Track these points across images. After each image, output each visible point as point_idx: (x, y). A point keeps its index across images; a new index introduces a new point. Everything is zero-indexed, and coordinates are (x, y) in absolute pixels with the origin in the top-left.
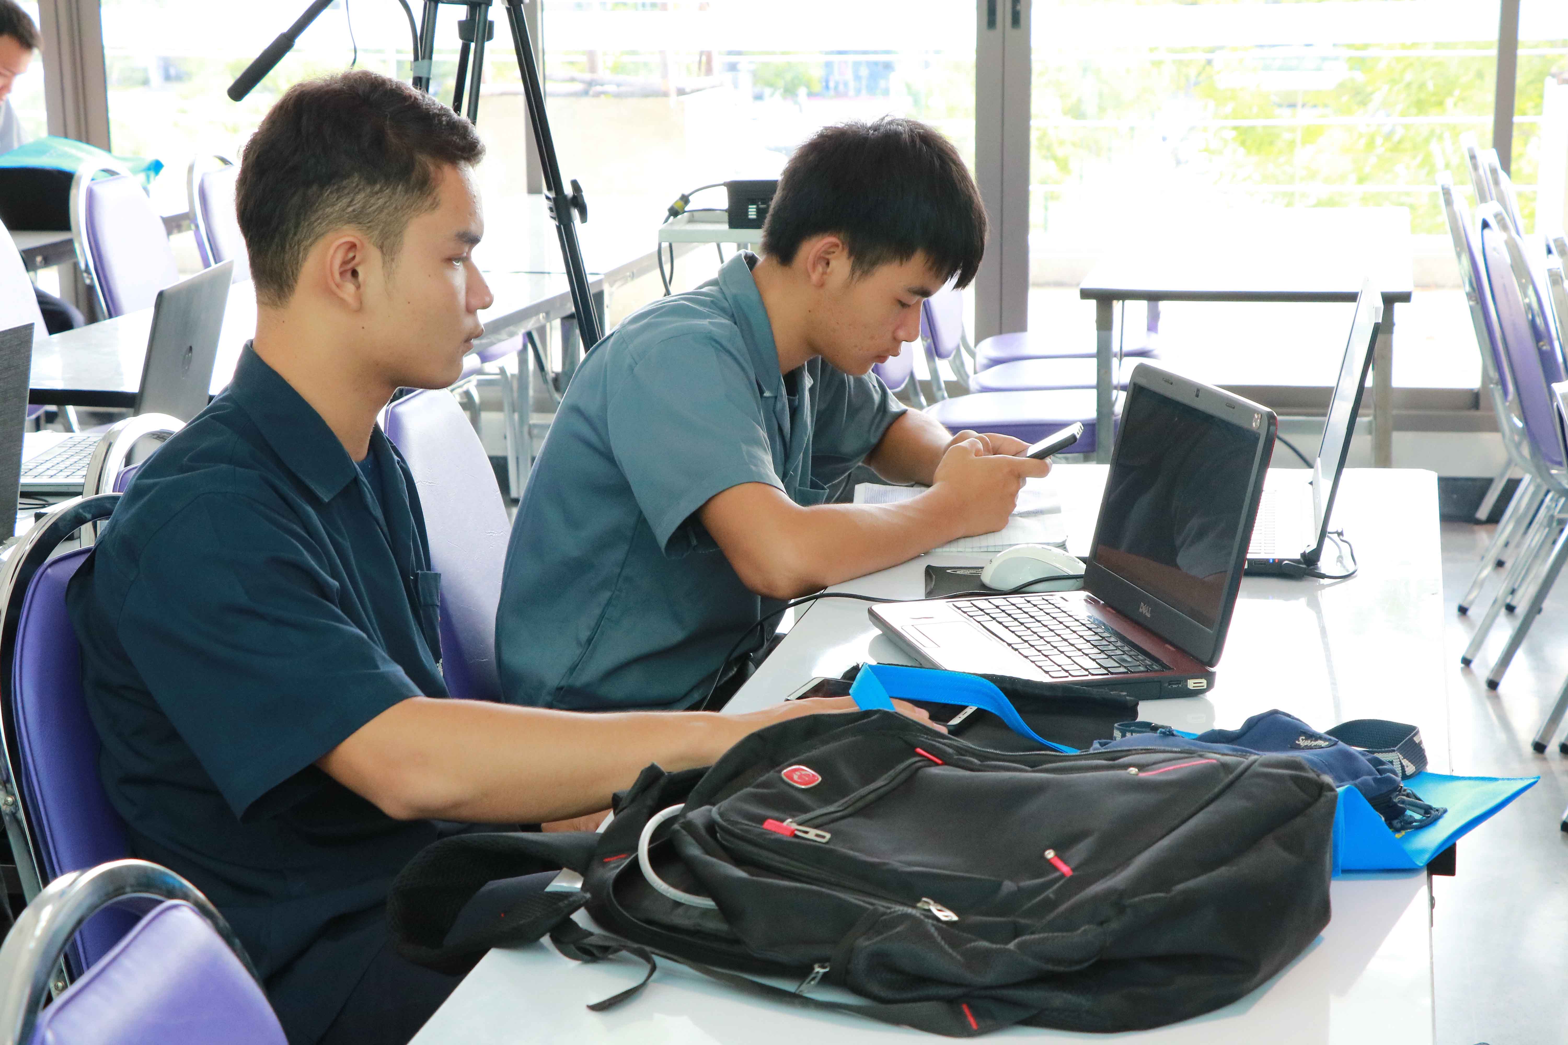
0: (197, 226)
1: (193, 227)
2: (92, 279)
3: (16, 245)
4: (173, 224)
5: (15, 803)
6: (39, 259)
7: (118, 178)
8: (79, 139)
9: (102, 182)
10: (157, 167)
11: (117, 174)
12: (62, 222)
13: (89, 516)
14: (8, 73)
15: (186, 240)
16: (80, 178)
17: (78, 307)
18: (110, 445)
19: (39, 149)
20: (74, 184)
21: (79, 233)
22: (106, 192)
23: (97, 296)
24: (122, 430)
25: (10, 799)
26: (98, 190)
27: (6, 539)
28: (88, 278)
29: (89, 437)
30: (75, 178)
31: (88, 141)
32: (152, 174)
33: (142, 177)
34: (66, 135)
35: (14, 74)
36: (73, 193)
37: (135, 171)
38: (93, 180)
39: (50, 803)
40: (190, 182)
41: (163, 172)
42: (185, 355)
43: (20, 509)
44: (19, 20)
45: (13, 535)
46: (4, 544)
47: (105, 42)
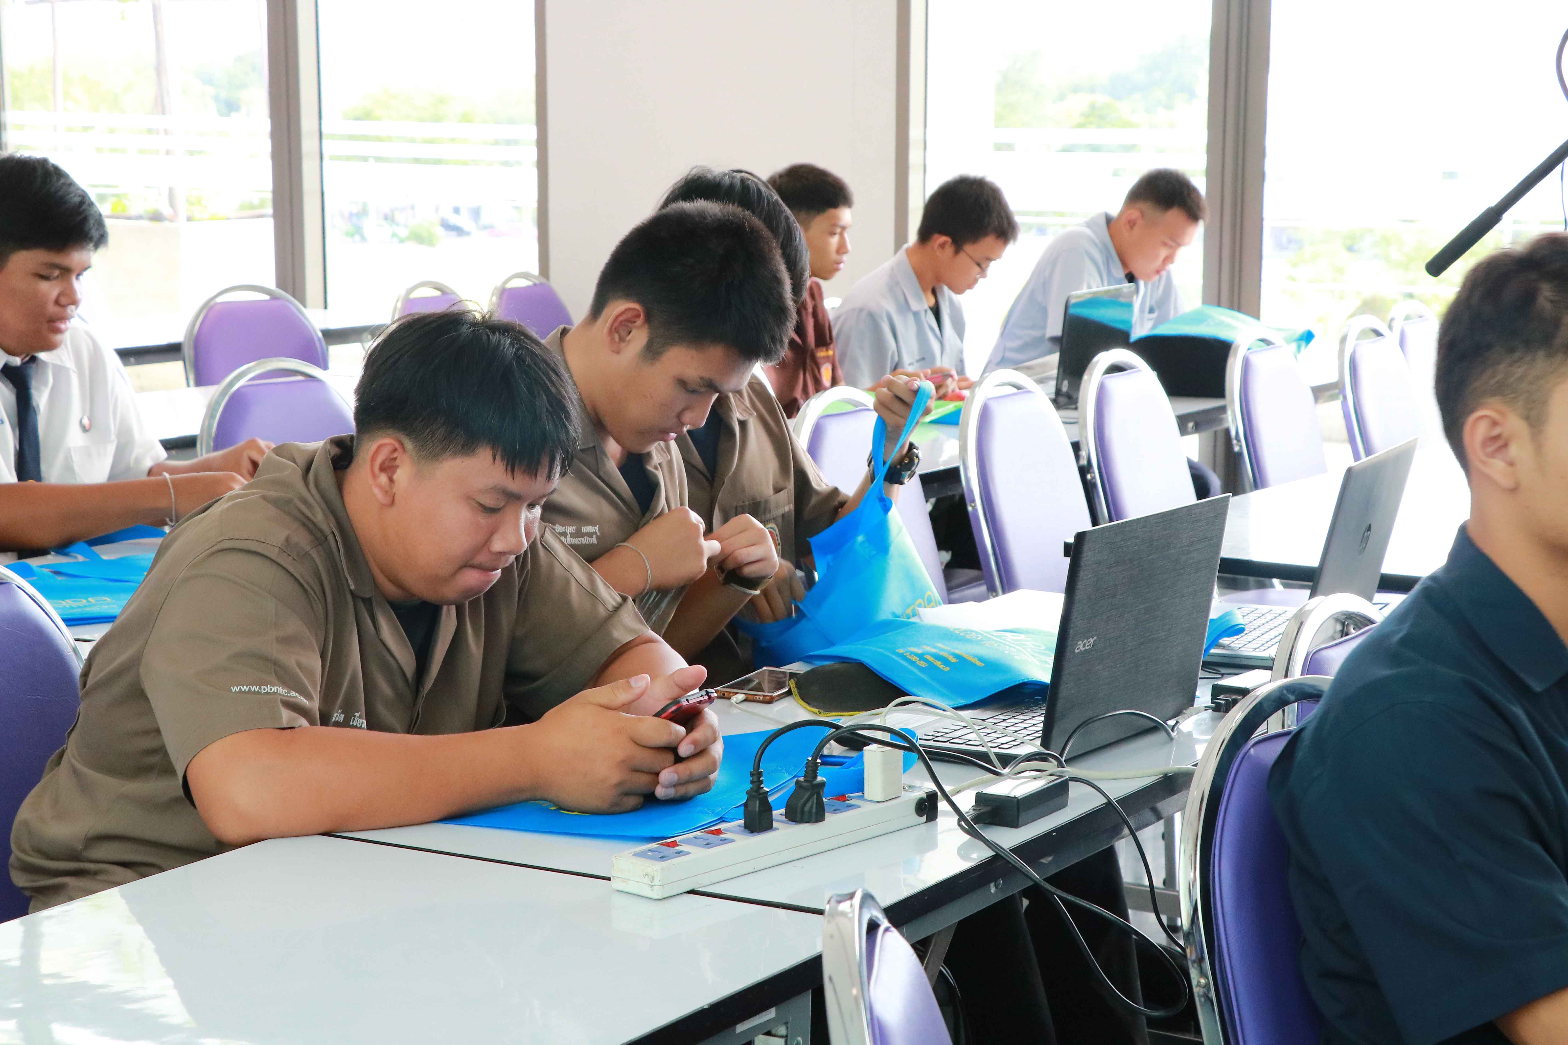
0: (1345, 397)
1: (1341, 397)
2: (1241, 447)
3: (1174, 410)
4: (1320, 393)
5: (1207, 985)
6: (1191, 425)
7: (1273, 348)
8: (1231, 307)
9: (1256, 352)
10: (1308, 337)
11: (1273, 344)
12: (1217, 389)
13: (1292, 698)
14: (1173, 244)
15: (1332, 410)
16: (1238, 347)
17: (1215, 471)
18: (1302, 623)
19: (1197, 318)
20: (1232, 352)
21: (1233, 401)
22: (1262, 362)
23: (1244, 463)
24: (1314, 609)
25: (1203, 981)
26: (1255, 359)
27: (1186, 709)
28: (1237, 445)
29: (1257, 609)
30: (1233, 347)
31: (1239, 310)
32: (1303, 343)
33: (1294, 346)
34: (1219, 304)
35: (1179, 245)
36: (1230, 361)
37: (1288, 341)
38: (1249, 349)
39: (1241, 989)
40: (1342, 352)
41: (1313, 342)
42: (1364, 533)
43: (1200, 678)
44: (1189, 195)
45: (1192, 705)
46: (1184, 714)
47: (1266, 214)
